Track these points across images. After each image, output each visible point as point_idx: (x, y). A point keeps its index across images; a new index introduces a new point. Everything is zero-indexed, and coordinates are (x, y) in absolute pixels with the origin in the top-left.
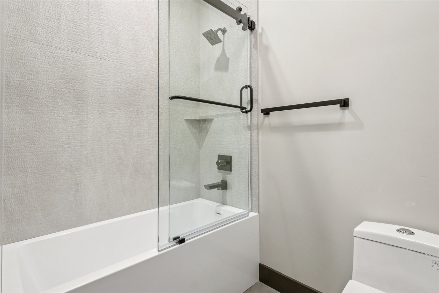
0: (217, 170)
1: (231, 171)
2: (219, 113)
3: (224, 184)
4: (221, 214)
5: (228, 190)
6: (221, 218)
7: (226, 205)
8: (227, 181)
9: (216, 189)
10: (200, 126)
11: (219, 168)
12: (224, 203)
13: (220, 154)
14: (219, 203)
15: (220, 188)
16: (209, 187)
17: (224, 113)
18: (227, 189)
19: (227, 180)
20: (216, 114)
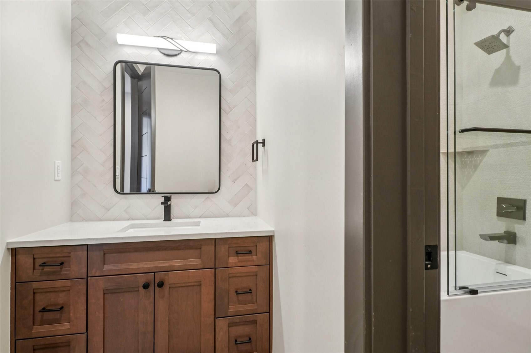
0: (496, 217)
1: (524, 219)
2: (499, 142)
3: (511, 236)
4: (506, 275)
5: (517, 245)
6: (506, 280)
7: (514, 264)
8: (516, 233)
9: (497, 241)
10: (463, 160)
11: (499, 214)
12: (509, 261)
13: (502, 197)
14: (499, 260)
15: (506, 241)
16: (489, 237)
17: (509, 142)
18: (515, 243)
19: (516, 231)
20: (494, 144)
